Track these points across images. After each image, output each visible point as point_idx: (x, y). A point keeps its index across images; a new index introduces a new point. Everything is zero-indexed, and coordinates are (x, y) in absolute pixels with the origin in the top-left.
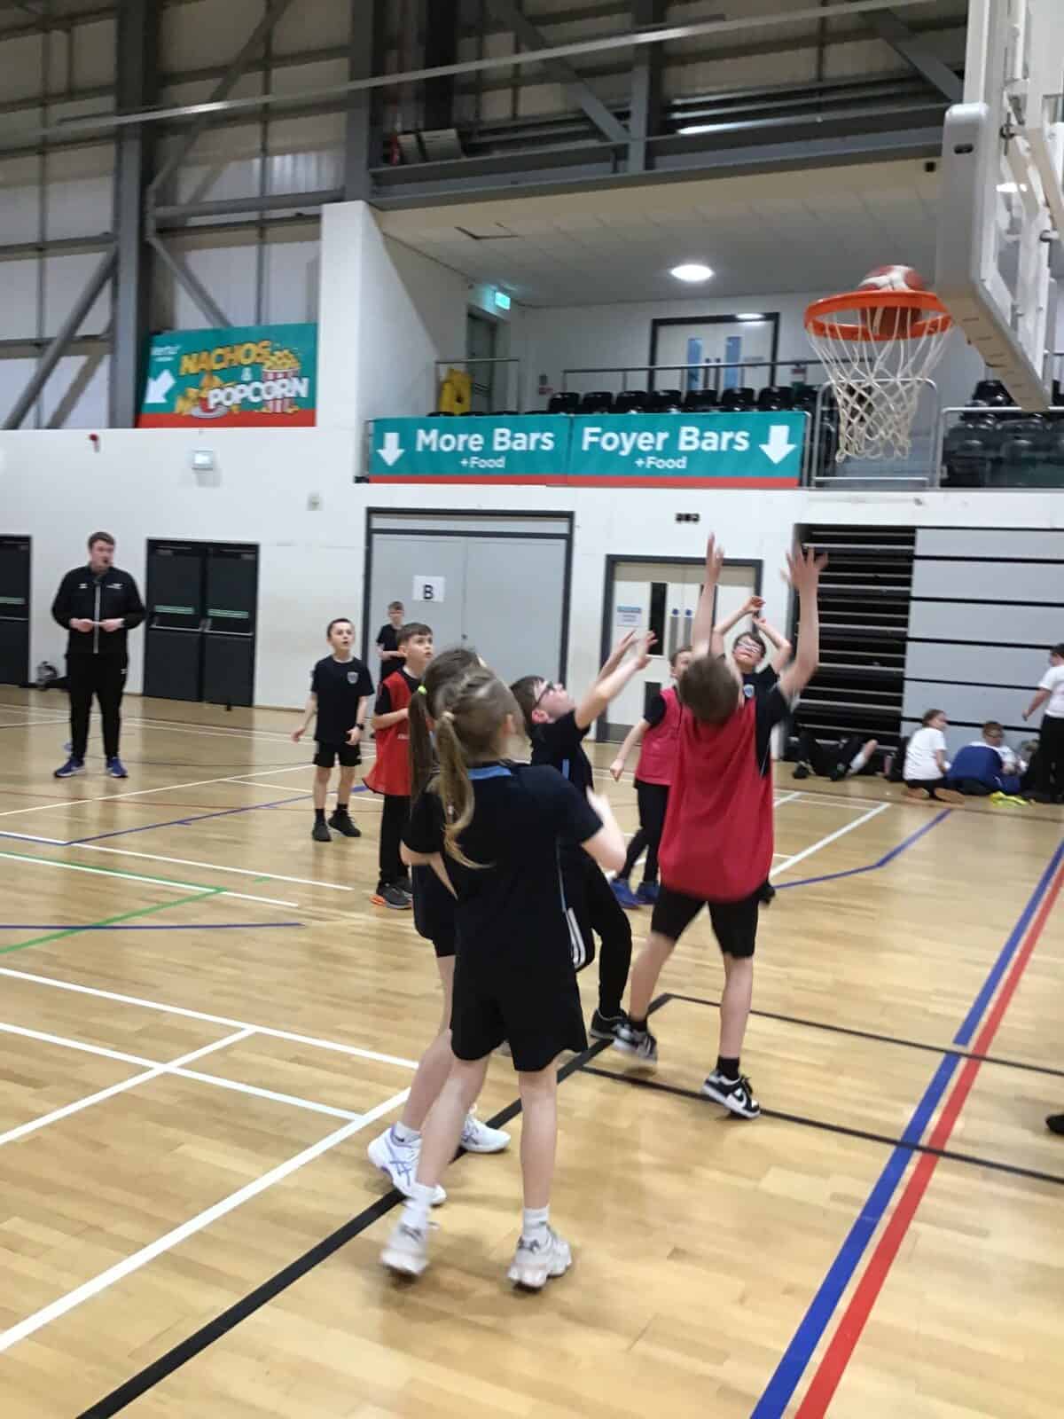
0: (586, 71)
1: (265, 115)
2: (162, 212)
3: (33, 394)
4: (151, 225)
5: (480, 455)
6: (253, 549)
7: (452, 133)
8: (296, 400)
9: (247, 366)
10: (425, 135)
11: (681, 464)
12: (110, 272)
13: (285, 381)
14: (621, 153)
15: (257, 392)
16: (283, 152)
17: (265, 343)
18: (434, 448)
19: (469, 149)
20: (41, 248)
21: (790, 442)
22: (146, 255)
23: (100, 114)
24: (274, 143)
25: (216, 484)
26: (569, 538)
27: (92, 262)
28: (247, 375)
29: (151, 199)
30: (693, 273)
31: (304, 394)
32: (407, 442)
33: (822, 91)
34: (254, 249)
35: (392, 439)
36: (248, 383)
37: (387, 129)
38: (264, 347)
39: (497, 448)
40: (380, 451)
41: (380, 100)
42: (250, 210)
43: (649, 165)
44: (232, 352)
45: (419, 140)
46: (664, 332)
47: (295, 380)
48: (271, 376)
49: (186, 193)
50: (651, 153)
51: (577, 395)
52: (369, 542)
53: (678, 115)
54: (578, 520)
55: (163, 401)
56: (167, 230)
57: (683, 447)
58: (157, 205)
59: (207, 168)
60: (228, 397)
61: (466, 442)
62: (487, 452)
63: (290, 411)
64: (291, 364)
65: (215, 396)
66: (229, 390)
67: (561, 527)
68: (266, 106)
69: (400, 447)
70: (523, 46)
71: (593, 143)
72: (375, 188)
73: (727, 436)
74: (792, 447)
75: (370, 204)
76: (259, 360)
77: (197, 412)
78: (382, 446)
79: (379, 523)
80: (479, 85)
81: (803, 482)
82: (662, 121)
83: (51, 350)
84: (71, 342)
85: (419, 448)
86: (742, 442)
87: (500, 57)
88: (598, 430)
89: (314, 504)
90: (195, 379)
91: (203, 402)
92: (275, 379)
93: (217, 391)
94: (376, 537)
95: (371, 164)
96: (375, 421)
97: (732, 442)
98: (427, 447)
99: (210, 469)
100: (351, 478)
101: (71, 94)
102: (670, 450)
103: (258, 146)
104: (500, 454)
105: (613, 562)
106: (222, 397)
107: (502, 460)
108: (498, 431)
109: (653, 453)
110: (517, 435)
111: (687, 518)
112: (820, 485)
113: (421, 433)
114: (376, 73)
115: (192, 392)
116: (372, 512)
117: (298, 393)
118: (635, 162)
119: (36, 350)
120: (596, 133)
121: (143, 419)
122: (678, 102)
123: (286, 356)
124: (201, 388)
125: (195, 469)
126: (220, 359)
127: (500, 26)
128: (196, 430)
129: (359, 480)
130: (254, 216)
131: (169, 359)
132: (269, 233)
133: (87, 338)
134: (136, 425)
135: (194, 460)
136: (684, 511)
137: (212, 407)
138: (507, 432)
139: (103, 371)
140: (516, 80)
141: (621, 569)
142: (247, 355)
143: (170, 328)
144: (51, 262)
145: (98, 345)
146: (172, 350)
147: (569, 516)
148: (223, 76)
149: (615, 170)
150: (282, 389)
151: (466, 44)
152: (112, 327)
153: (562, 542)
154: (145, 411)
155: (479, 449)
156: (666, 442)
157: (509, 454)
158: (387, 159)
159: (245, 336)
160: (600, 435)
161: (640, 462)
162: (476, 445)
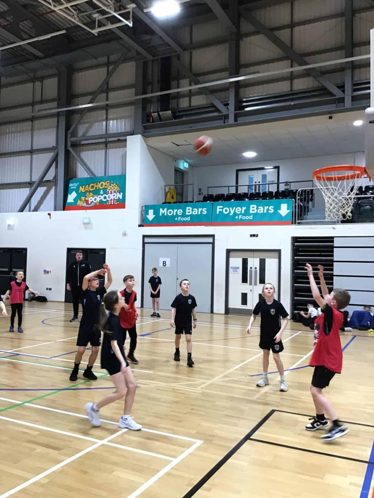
0: (213, 91)
1: (107, 108)
2: (73, 139)
3: (28, 200)
4: (69, 144)
5: (182, 216)
6: (104, 250)
7: (170, 112)
8: (118, 200)
9: (101, 189)
10: (160, 113)
11: (251, 217)
12: (55, 159)
13: (115, 194)
14: (226, 117)
15: (105, 198)
16: (113, 119)
17: (109, 181)
18: (166, 214)
19: (175, 116)
20: (31, 152)
21: (288, 209)
22: (67, 153)
23: (52, 108)
24: (110, 116)
25: (92, 229)
26: (213, 244)
27: (49, 156)
28: (102, 192)
29: (69, 136)
30: (250, 154)
31: (121, 198)
32: (156, 213)
33: (292, 94)
34: (104, 151)
35: (151, 212)
36: (102, 195)
37: (148, 111)
38: (108, 183)
39: (187, 214)
40: (147, 216)
41: (145, 102)
42: (101, 138)
43: (236, 120)
44: (96, 185)
45: (159, 114)
46: (240, 173)
47: (118, 193)
48: (110, 192)
49: (80, 133)
50: (236, 117)
51: (213, 195)
52: (144, 247)
53: (245, 104)
54: (216, 238)
55: (73, 201)
56: (74, 145)
57: (251, 212)
58: (71, 137)
59: (87, 125)
60: (95, 200)
61: (176, 212)
62: (184, 215)
63: (116, 204)
64: (117, 188)
65: (91, 199)
66: (96, 197)
67: (211, 240)
68: (107, 105)
69: (154, 215)
70: (192, 83)
71: (216, 114)
72: (144, 130)
73: (266, 208)
74: (288, 211)
75: (142, 135)
76: (106, 187)
77: (85, 205)
78: (148, 214)
79: (147, 240)
80: (178, 96)
81: (294, 222)
82: (239, 106)
83: (35, 185)
84: (41, 183)
85: (161, 215)
86: (271, 209)
87: (185, 87)
88: (222, 207)
89: (125, 234)
90: (84, 194)
91: (87, 202)
92: (111, 193)
93: (92, 198)
94: (146, 245)
95: (143, 123)
96: (145, 206)
97: (268, 210)
98: (163, 214)
99: (90, 224)
100: (138, 226)
101: (42, 102)
102: (247, 213)
103: (105, 117)
104: (188, 216)
105: (229, 252)
106: (93, 199)
107: (189, 218)
108: (187, 208)
109: (241, 214)
110: (194, 209)
111: (254, 236)
112: (299, 223)
113: (161, 210)
114: (144, 93)
115: (83, 198)
116: (144, 237)
117: (119, 198)
118: (231, 120)
119: (29, 185)
120: (218, 110)
121: (66, 208)
122: (245, 100)
123: (115, 186)
124: (86, 197)
125: (84, 224)
126: (93, 187)
127: (185, 77)
128: (85, 211)
129: (140, 226)
130: (103, 140)
131: (76, 187)
132: (108, 145)
133: (47, 181)
134: (64, 210)
135: (83, 221)
136: (253, 234)
137: (90, 203)
138: (191, 208)
139: (52, 192)
140: (190, 94)
141: (231, 254)
142: (102, 186)
143: (75, 177)
144: (35, 156)
145: (51, 183)
146: (76, 185)
147: (213, 236)
148: (93, 95)
149: (224, 123)
150: (113, 197)
151: (174, 83)
152: (56, 177)
153: (211, 245)
154: (67, 205)
155: (181, 214)
156: (245, 210)
157: (191, 216)
158: (148, 121)
159: (101, 179)
160: (223, 209)
161: (237, 217)
162: (180, 213)
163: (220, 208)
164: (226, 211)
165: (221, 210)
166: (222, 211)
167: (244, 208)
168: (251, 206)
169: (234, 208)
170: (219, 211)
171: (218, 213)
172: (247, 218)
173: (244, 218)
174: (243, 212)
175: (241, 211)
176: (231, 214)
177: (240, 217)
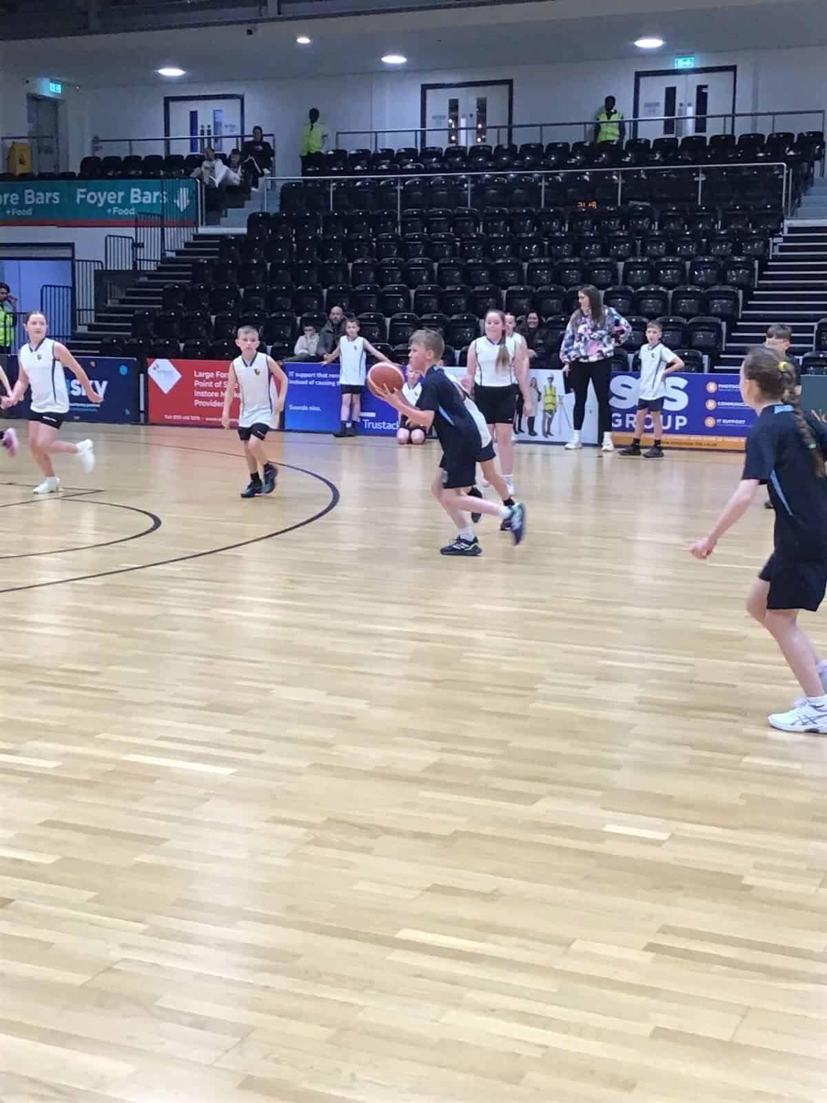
5: (18, 207)
11: (131, 212)
26: (72, 259)
54: (76, 248)
57: (133, 201)
67: (68, 253)
73: (157, 193)
86: (164, 198)
88: (85, 190)
107: (30, 210)
108: (27, 191)
109: (116, 204)
110: (39, 194)
138: (32, 192)
147: (71, 246)
153: (69, 262)
155: (16, 203)
156: (123, 198)
157: (34, 206)
160: (86, 194)
161: (109, 211)
162: (15, 201)
163: (82, 193)
164: (92, 198)
165: (83, 196)
166: (86, 198)
167: (121, 194)
168: (133, 190)
169: (105, 193)
170: (81, 199)
171: (78, 201)
172: (126, 212)
173: (121, 212)
174: (119, 201)
175: (117, 200)
176: (100, 205)
177: (115, 211)
